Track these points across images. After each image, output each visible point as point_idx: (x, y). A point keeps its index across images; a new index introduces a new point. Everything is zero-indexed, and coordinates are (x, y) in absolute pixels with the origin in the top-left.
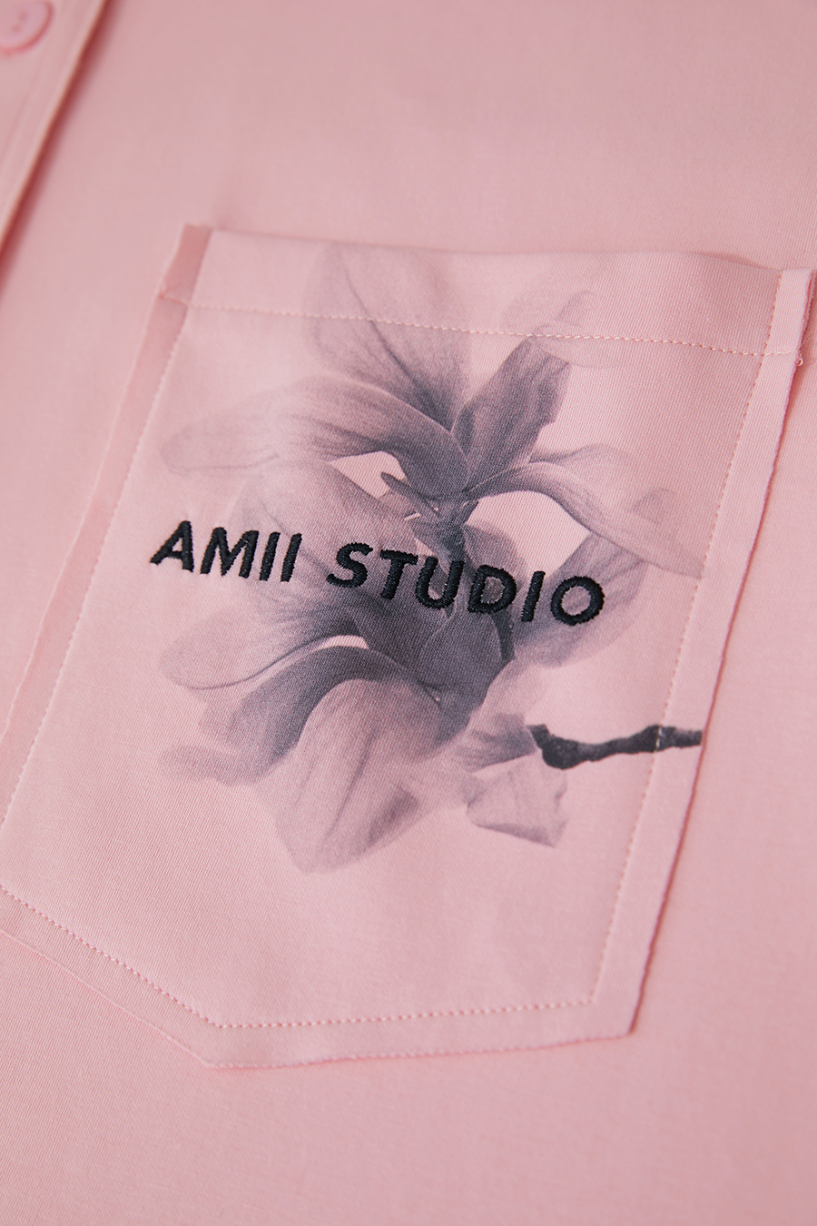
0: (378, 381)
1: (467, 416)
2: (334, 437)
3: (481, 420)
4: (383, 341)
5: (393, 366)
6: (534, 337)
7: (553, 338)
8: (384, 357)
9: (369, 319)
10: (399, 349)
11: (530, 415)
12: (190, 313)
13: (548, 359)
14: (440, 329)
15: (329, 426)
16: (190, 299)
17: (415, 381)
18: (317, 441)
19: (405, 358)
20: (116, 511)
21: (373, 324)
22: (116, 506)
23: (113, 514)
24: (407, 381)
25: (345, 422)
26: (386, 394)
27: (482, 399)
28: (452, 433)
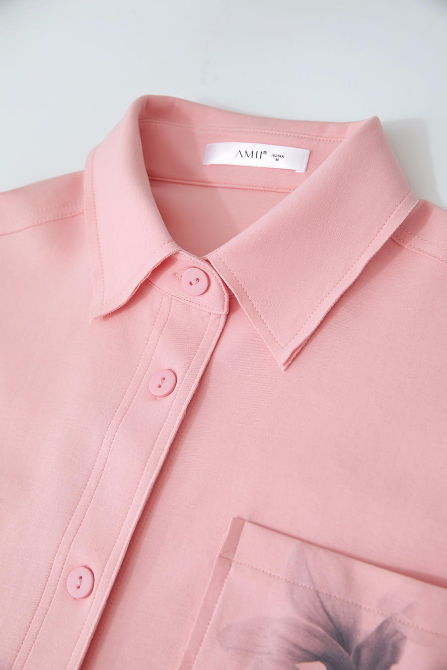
0: (318, 623)
1: (358, 651)
2: (298, 652)
3: (365, 654)
4: (322, 603)
5: (325, 617)
6: (391, 618)
7: (400, 621)
8: (322, 611)
9: (316, 589)
10: (329, 609)
11: (387, 658)
12: (233, 564)
13: (397, 632)
14: (348, 602)
15: (295, 645)
16: (233, 557)
17: (335, 626)
18: (290, 653)
19: (332, 614)
20: (195, 661)
21: (317, 592)
22: (195, 658)
23: (194, 663)
24: (332, 626)
25: (303, 643)
26: (322, 631)
27: (365, 643)
28: (351, 658)
